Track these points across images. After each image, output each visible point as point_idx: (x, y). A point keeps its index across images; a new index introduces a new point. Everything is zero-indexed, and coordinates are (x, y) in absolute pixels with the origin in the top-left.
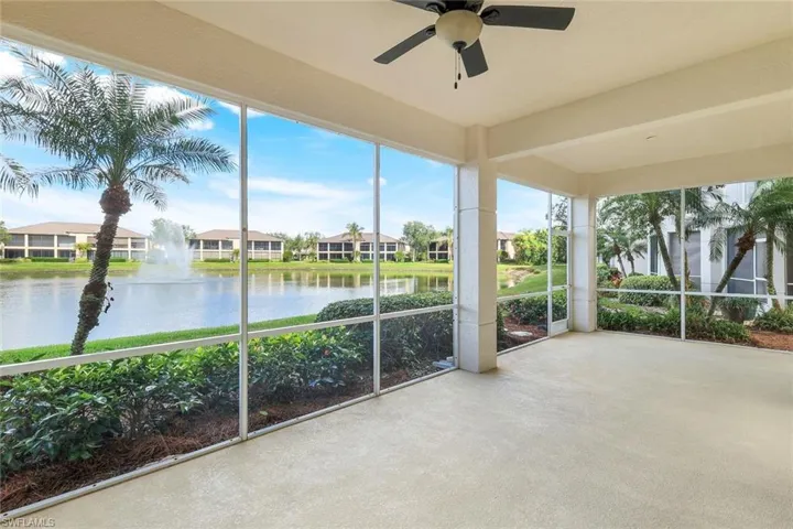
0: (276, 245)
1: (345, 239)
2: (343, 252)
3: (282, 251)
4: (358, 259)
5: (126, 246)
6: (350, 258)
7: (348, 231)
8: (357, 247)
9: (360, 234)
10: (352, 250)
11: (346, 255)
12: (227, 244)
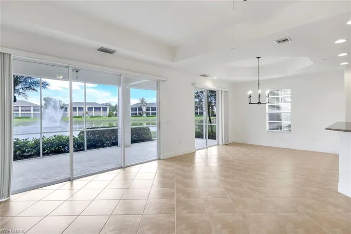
0: (105, 109)
1: (138, 105)
2: (138, 112)
3: (108, 112)
4: (145, 115)
5: (30, 111)
6: (141, 115)
7: (139, 102)
8: (144, 109)
9: (146, 103)
10: (142, 111)
11: (139, 113)
12: (81, 109)
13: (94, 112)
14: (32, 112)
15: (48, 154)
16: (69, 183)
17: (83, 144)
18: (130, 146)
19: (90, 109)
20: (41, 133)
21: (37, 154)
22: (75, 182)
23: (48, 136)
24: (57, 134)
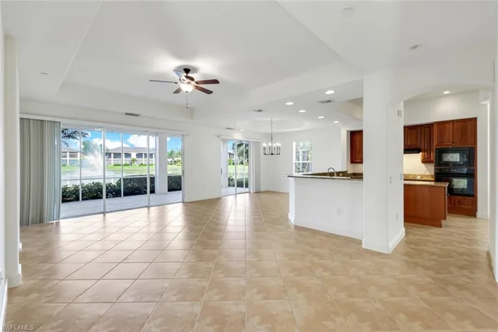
12: (128, 155)
13: (144, 159)
14: (68, 158)
15: (86, 199)
16: (102, 215)
17: (120, 191)
18: (166, 194)
19: (139, 155)
20: (81, 180)
21: (77, 199)
22: (107, 215)
23: (86, 183)
24: (96, 181)
